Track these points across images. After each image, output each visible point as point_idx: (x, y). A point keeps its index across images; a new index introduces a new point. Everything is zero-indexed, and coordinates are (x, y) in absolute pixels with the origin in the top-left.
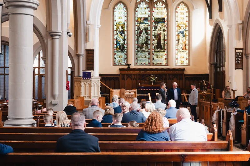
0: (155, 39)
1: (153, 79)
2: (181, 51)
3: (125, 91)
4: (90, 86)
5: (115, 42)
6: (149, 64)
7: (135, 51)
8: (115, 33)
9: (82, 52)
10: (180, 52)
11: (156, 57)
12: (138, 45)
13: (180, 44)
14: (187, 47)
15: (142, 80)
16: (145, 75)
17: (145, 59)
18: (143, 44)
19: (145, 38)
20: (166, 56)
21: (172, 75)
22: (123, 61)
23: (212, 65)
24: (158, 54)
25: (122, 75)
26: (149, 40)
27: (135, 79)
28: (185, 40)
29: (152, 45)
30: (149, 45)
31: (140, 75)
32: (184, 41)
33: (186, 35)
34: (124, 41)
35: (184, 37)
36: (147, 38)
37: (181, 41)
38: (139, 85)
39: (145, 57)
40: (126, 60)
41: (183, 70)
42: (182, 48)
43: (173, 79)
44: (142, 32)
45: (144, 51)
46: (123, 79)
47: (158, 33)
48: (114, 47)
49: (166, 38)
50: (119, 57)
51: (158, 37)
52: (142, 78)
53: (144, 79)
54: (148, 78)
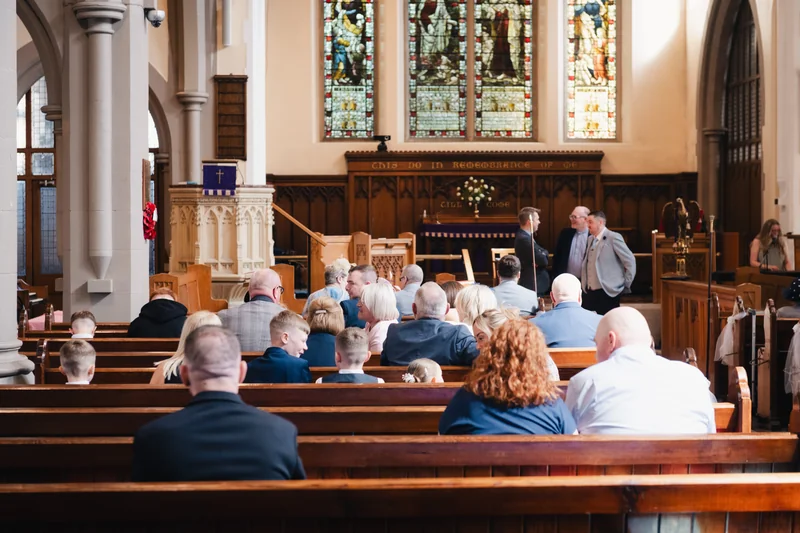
0: (486, 35)
1: (478, 192)
2: (588, 83)
3: (371, 241)
4: (232, 221)
5: (328, 46)
6: (464, 134)
7: (407, 85)
8: (328, 12)
9: (200, 88)
10: (585, 85)
11: (488, 105)
12: (418, 60)
13: (584, 56)
14: (611, 67)
15: (434, 197)
16: (447, 177)
17: (445, 114)
18: (439, 54)
19: (447, 30)
20: (528, 101)
21: (554, 177)
22: (361, 125)
23: (711, 139)
24: (498, 94)
25: (356, 177)
26: (462, 39)
27: (406, 194)
28: (605, 40)
29: (472, 58)
30: (462, 58)
31: (428, 177)
32: (600, 42)
33: (605, 19)
34: (362, 45)
35: (600, 26)
36: (455, 32)
37: (586, 45)
38: (422, 219)
39: (448, 105)
40: (372, 118)
41: (598, 157)
42: (591, 71)
43: (555, 195)
44: (436, 6)
45: (441, 82)
46: (361, 193)
47: (497, 13)
48: (322, 68)
49: (528, 33)
50: (342, 106)
51: (496, 29)
52: (434, 188)
53: (444, 194)
54: (459, 188)
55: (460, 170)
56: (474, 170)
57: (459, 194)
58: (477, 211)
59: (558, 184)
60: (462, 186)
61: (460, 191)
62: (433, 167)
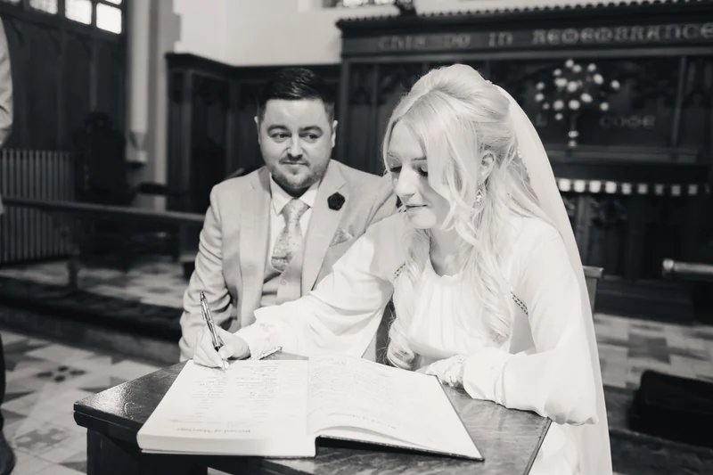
1: (576, 91)
25: (353, 66)
54: (541, 86)
55: (548, 47)
56: (580, 45)
57: (540, 97)
58: (573, 134)
60: (550, 81)
61: (543, 92)
62: (492, 44)
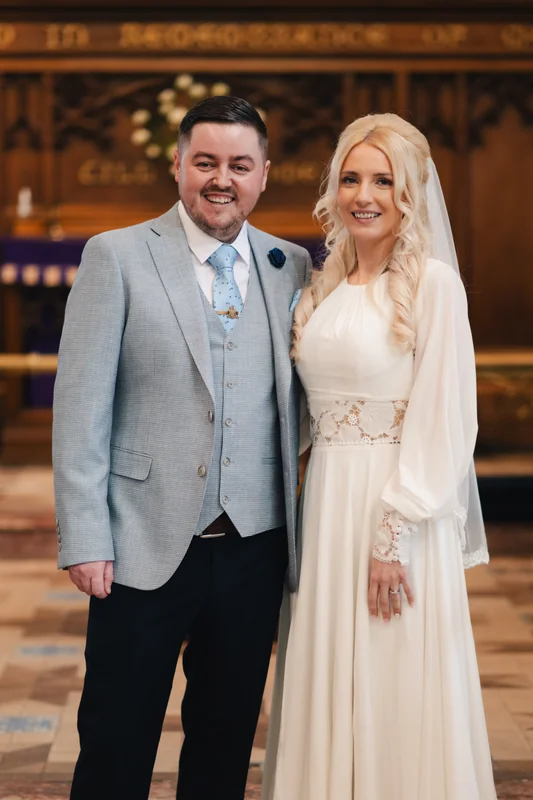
15: (60, 146)
21: (472, 77)
31: (35, 76)
38: (13, 221)
43: (475, 139)
52: (58, 116)
53: (88, 135)
54: (141, 117)
56: (196, 51)
57: (141, 136)
59: (485, 103)
60: (154, 107)
61: (147, 126)
62: (52, 44)
